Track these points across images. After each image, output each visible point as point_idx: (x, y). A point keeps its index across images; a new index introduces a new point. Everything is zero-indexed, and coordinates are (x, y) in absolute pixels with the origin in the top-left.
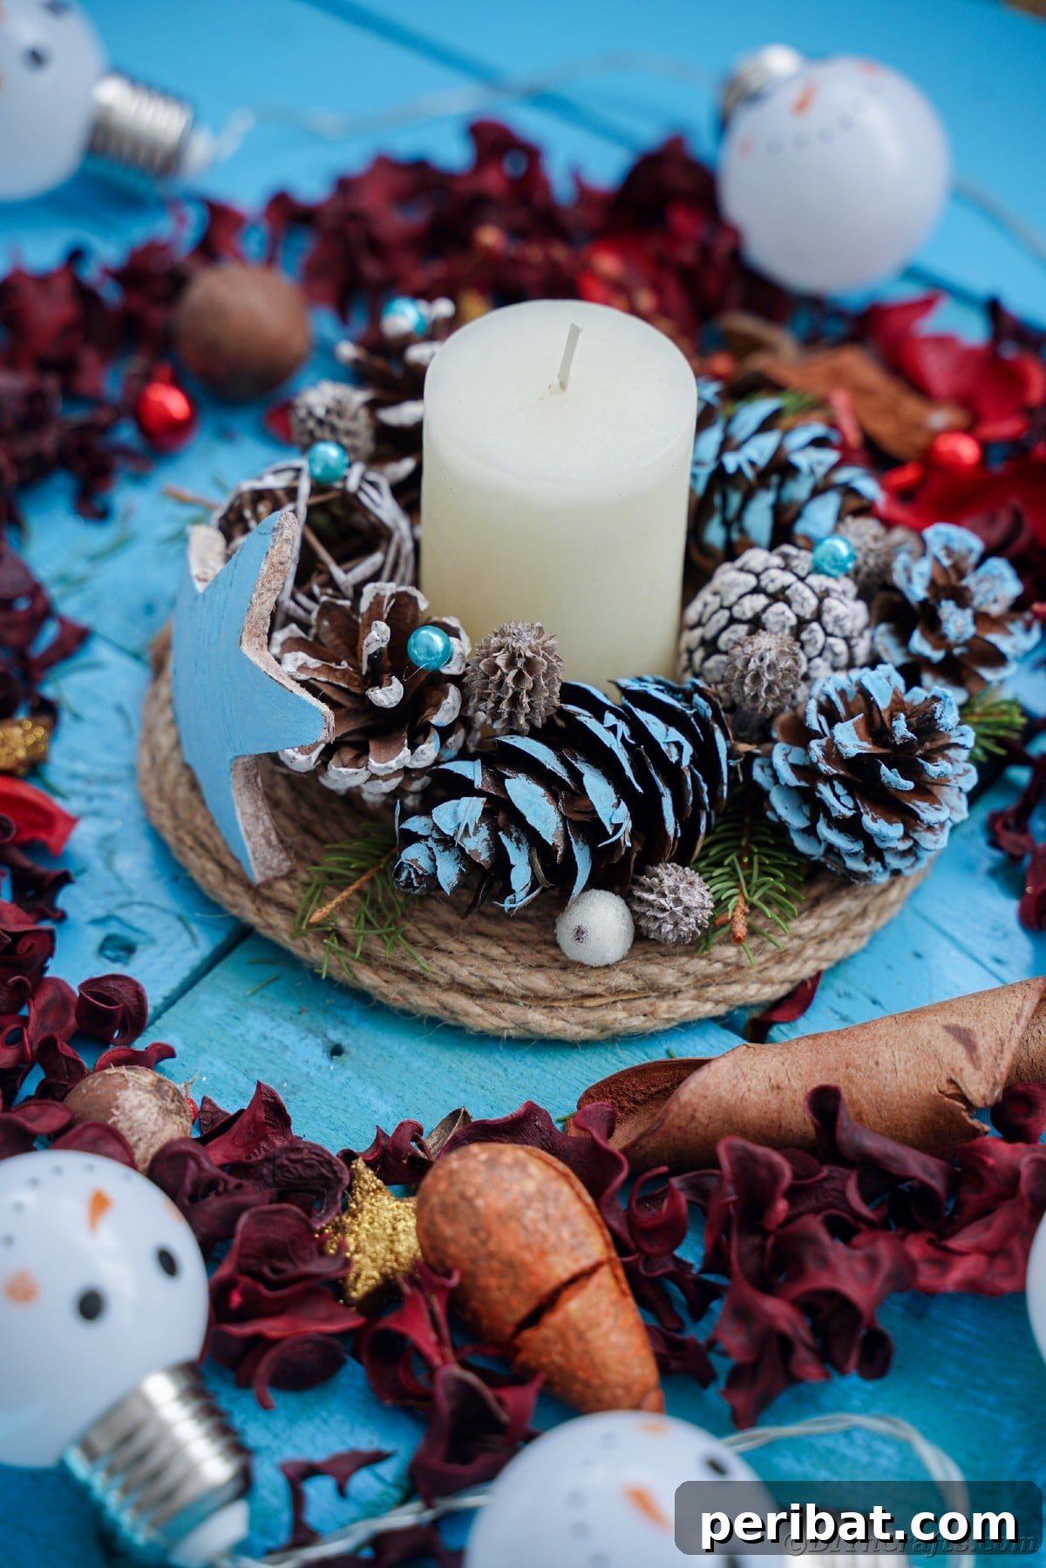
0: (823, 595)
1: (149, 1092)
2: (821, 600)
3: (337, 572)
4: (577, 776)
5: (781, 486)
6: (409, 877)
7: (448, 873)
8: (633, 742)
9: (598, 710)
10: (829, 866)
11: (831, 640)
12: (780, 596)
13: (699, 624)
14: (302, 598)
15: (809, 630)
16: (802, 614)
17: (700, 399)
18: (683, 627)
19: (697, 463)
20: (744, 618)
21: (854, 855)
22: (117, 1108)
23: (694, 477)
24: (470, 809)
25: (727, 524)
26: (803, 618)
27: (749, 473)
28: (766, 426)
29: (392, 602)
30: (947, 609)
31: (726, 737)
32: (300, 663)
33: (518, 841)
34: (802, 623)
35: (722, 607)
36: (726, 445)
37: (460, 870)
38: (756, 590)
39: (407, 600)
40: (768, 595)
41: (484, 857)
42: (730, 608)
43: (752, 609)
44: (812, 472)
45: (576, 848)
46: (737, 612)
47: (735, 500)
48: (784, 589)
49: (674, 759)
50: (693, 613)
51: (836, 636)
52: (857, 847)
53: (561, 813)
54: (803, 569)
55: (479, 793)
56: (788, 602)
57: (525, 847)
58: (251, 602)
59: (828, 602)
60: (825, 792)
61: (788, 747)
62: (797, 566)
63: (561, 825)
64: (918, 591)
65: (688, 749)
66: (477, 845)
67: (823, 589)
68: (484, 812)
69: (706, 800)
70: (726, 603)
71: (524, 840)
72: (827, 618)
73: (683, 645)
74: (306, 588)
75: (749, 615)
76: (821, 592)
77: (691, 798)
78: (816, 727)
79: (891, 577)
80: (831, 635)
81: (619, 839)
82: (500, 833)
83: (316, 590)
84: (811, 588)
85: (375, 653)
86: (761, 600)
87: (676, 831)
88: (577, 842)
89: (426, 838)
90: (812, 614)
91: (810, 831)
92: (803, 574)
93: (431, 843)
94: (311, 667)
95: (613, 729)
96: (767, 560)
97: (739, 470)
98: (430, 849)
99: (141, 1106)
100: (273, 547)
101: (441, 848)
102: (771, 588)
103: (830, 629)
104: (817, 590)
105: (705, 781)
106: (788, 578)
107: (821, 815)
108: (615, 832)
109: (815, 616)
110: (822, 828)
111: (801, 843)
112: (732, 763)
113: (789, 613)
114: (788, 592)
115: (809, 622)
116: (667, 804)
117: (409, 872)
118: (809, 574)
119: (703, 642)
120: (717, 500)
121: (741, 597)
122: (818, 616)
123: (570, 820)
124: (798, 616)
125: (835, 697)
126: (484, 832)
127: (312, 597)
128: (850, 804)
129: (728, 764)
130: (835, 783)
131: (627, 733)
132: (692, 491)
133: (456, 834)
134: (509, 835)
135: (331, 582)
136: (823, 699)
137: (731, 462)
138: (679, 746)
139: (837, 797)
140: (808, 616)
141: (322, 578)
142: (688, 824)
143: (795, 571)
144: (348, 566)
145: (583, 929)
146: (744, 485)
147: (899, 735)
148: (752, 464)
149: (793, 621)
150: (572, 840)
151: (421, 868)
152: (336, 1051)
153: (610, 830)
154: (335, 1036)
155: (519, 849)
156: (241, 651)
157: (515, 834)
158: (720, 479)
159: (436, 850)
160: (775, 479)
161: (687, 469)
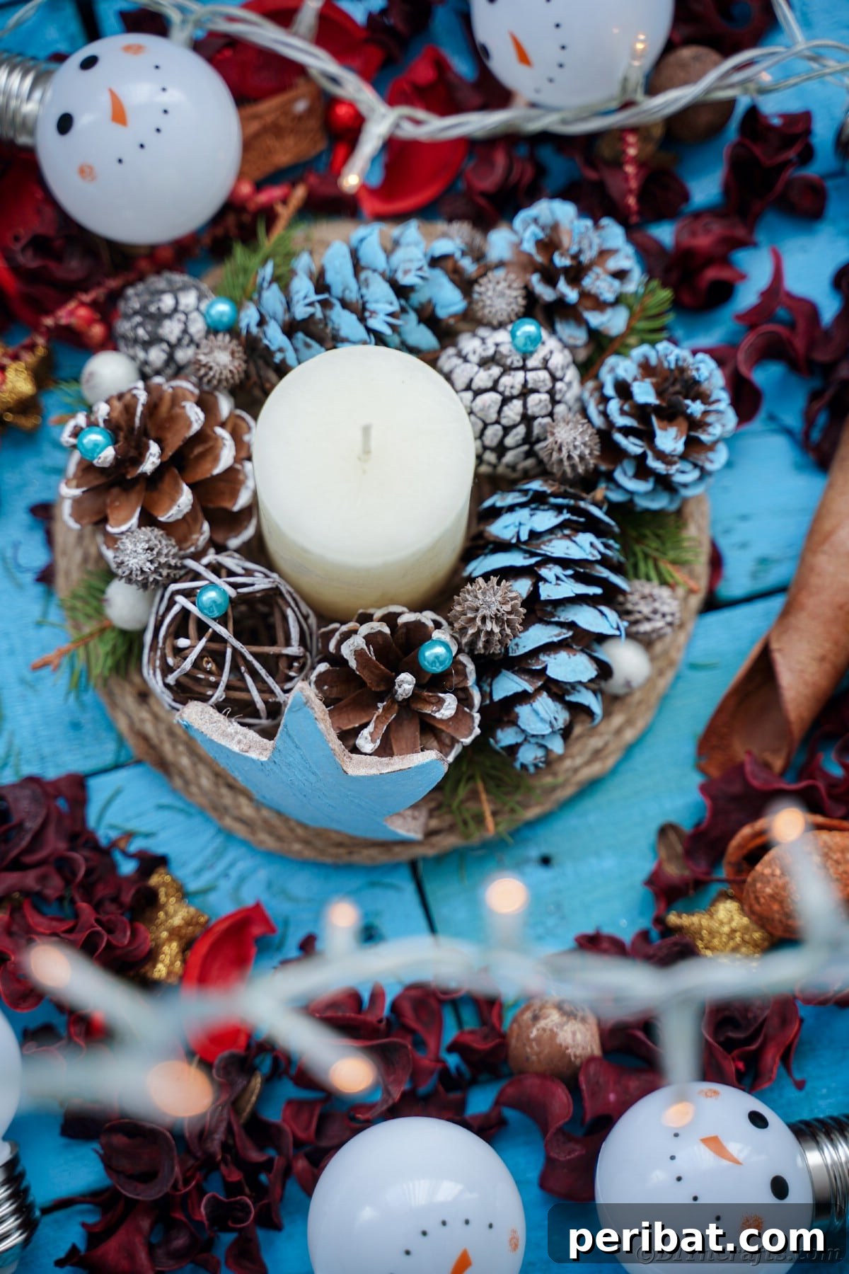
1: (568, 1021)
2: (546, 368)
8: (571, 572)
12: (526, 392)
15: (558, 392)
16: (547, 388)
20: (517, 422)
22: (567, 1048)
24: (546, 708)
26: (549, 389)
32: (369, 738)
34: (551, 393)
35: (488, 424)
37: (562, 735)
38: (506, 400)
39: (374, 635)
40: (518, 397)
41: (568, 716)
42: (497, 423)
43: (517, 414)
45: (600, 656)
46: (505, 422)
48: (524, 385)
49: (598, 556)
51: (566, 374)
53: (579, 651)
54: (518, 361)
55: (536, 693)
56: (534, 391)
58: (332, 750)
59: (550, 364)
67: (541, 362)
68: (550, 697)
70: (490, 421)
75: (518, 419)
76: (542, 364)
79: (543, 300)
82: (566, 698)
84: (535, 368)
86: (517, 405)
89: (525, 741)
90: (551, 381)
92: (522, 366)
93: (533, 740)
95: (557, 578)
96: (490, 376)
98: (536, 743)
99: (574, 1033)
100: (315, 712)
102: (515, 392)
104: (539, 366)
106: (519, 376)
109: (553, 380)
112: (604, 511)
113: (540, 396)
114: (529, 386)
115: (554, 387)
118: (525, 362)
121: (500, 412)
122: (553, 378)
123: (585, 647)
124: (546, 392)
126: (560, 707)
129: (605, 514)
131: (561, 570)
133: (553, 727)
134: (570, 693)
138: (590, 544)
140: (551, 385)
143: (514, 366)
149: (546, 397)
150: (595, 654)
151: (542, 758)
152: (546, 861)
153: (614, 632)
154: (534, 852)
156: (352, 776)
159: (543, 742)
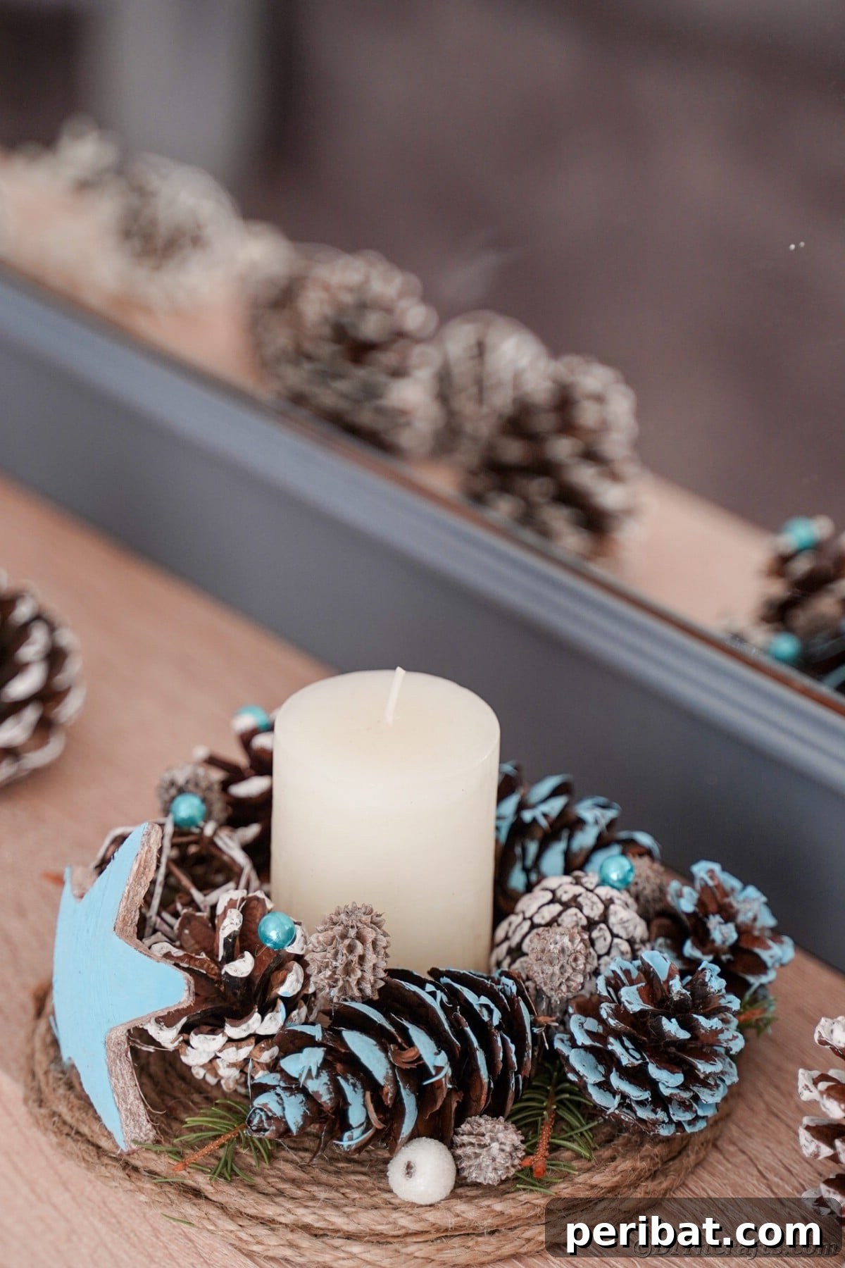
0: (608, 903)
3: (197, 895)
4: (404, 1032)
5: (570, 838)
6: (261, 1121)
7: (294, 1112)
8: (451, 1006)
9: (421, 983)
10: (623, 1117)
11: (616, 940)
12: (572, 903)
13: (507, 938)
14: (166, 916)
15: (597, 929)
16: (592, 915)
17: (500, 772)
18: (494, 945)
19: (499, 818)
20: (543, 923)
21: (642, 1103)
23: (498, 829)
24: (312, 1057)
25: (527, 871)
26: (593, 919)
27: (544, 823)
28: (555, 793)
29: (243, 904)
30: (714, 922)
31: (531, 1012)
32: (165, 951)
33: (354, 1085)
34: (592, 924)
35: (524, 919)
36: (522, 806)
37: (305, 1112)
38: (552, 902)
39: (256, 902)
40: (562, 903)
41: (326, 1098)
42: (531, 919)
43: (549, 915)
44: (596, 822)
45: (404, 1093)
46: (537, 920)
47: (533, 848)
48: (575, 897)
49: (486, 1018)
50: (500, 933)
51: (621, 938)
52: (646, 1095)
53: (390, 1062)
54: (591, 883)
55: (319, 1045)
56: (580, 908)
57: (360, 1091)
59: (612, 907)
60: (615, 1046)
61: (583, 1019)
62: (586, 882)
63: (390, 1071)
64: (687, 904)
65: (497, 1015)
66: (319, 1086)
67: (608, 897)
68: (325, 1061)
69: (514, 1059)
70: (528, 915)
71: (359, 1086)
72: (612, 920)
73: (493, 960)
74: (171, 907)
75: (547, 920)
76: (607, 900)
77: (501, 1055)
78: (605, 994)
80: (617, 936)
81: (441, 1079)
82: (339, 1078)
83: (179, 907)
84: (598, 896)
85: (229, 936)
86: (557, 908)
87: (489, 1083)
88: (404, 1088)
89: (274, 1087)
90: (600, 917)
91: (605, 1086)
92: (591, 887)
93: (279, 1090)
94: (175, 955)
95: (433, 994)
96: (561, 881)
97: (534, 820)
98: (278, 1095)
100: (142, 849)
101: (288, 1094)
102: (565, 898)
103: (615, 931)
104: (604, 898)
105: (512, 1042)
106: (578, 890)
107: (614, 1069)
108: (438, 1073)
109: (602, 918)
110: (615, 1080)
111: (598, 1097)
112: (536, 1030)
113: (580, 915)
114: (580, 899)
115: (597, 923)
116: (481, 1057)
117: (261, 1116)
118: (598, 885)
119: (510, 952)
120: (518, 850)
121: (540, 908)
122: (604, 918)
123: (400, 1069)
124: (588, 918)
125: (619, 972)
126: (325, 1077)
127: (176, 915)
128: (638, 1056)
129: (532, 1031)
130: (624, 1038)
131: (445, 999)
132: (497, 841)
133: (301, 1075)
134: (347, 1080)
135: (191, 903)
136: (611, 974)
137: (527, 816)
138: (490, 1012)
139: (627, 1049)
140: (597, 918)
141: (186, 899)
142: (500, 1080)
143: (584, 885)
144: (206, 892)
145: (412, 1164)
146: (539, 834)
147: (675, 992)
148: (545, 815)
149: (584, 922)
150: (401, 1084)
151: (271, 1111)
153: (433, 1072)
155: (356, 1092)
157: (351, 1081)
158: (519, 831)
159: (283, 1096)
160: (565, 834)
161: (492, 823)
